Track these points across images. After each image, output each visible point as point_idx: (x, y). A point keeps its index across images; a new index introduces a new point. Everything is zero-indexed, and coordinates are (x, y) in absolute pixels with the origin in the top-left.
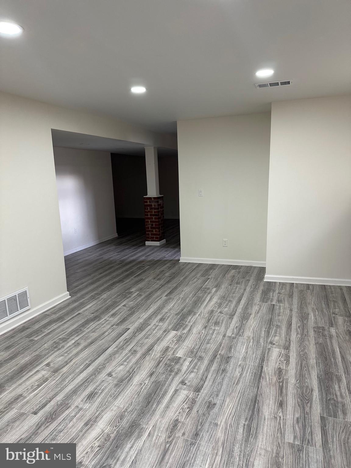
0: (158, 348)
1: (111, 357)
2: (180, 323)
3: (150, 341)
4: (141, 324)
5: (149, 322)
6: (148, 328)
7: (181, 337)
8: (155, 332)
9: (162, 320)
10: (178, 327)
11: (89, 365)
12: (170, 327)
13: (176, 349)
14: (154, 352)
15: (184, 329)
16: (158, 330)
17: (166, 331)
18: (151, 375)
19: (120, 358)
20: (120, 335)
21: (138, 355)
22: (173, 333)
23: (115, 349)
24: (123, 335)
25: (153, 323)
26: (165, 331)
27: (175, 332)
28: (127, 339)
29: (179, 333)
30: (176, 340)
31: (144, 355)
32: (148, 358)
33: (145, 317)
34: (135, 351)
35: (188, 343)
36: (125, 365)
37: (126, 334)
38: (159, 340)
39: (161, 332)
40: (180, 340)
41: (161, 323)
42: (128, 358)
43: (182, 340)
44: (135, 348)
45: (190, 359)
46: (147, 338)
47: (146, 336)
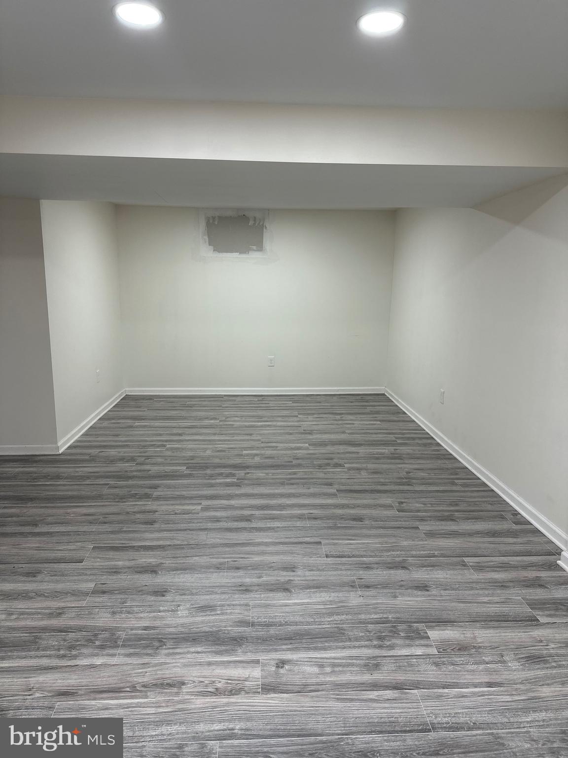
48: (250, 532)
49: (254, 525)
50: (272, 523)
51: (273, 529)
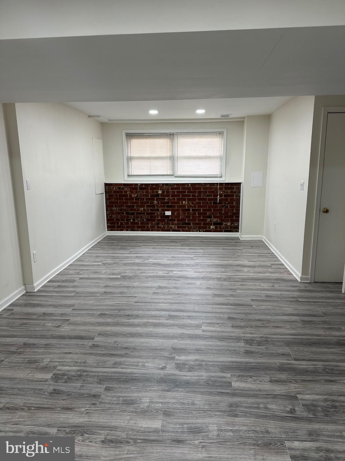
48: (170, 309)
49: (167, 313)
50: (156, 313)
51: (157, 310)
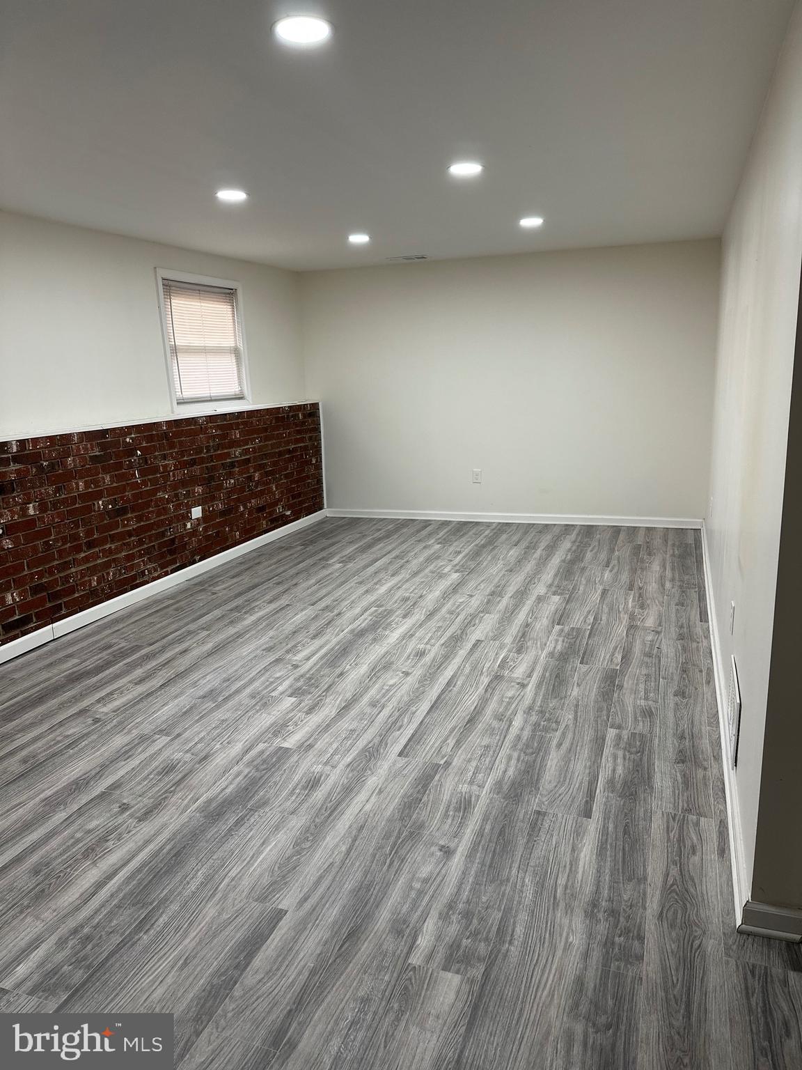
0: (328, 710)
1: (417, 697)
2: (264, 770)
3: (346, 724)
4: (370, 769)
5: (350, 775)
6: (351, 757)
7: (275, 734)
8: (335, 746)
9: (313, 783)
10: (274, 760)
11: (449, 684)
12: (295, 758)
13: (293, 710)
14: (336, 705)
15: (262, 752)
16: (326, 751)
17: (306, 747)
18: (341, 674)
19: (399, 694)
20: (415, 739)
21: (366, 699)
22: (290, 743)
23: (414, 709)
24: (410, 740)
25: (338, 771)
26: (311, 746)
27: (286, 745)
28: (399, 730)
29: (278, 742)
30: (289, 728)
31: (355, 700)
32: (349, 695)
33: (362, 796)
34: (374, 706)
35: (266, 719)
36: (387, 685)
37: (403, 741)
38: (326, 728)
39: (319, 745)
40: (279, 729)
41: (316, 771)
42: (384, 696)
43: (276, 726)
44: (375, 711)
45: (273, 694)
46: (353, 731)
47: (354, 736)
